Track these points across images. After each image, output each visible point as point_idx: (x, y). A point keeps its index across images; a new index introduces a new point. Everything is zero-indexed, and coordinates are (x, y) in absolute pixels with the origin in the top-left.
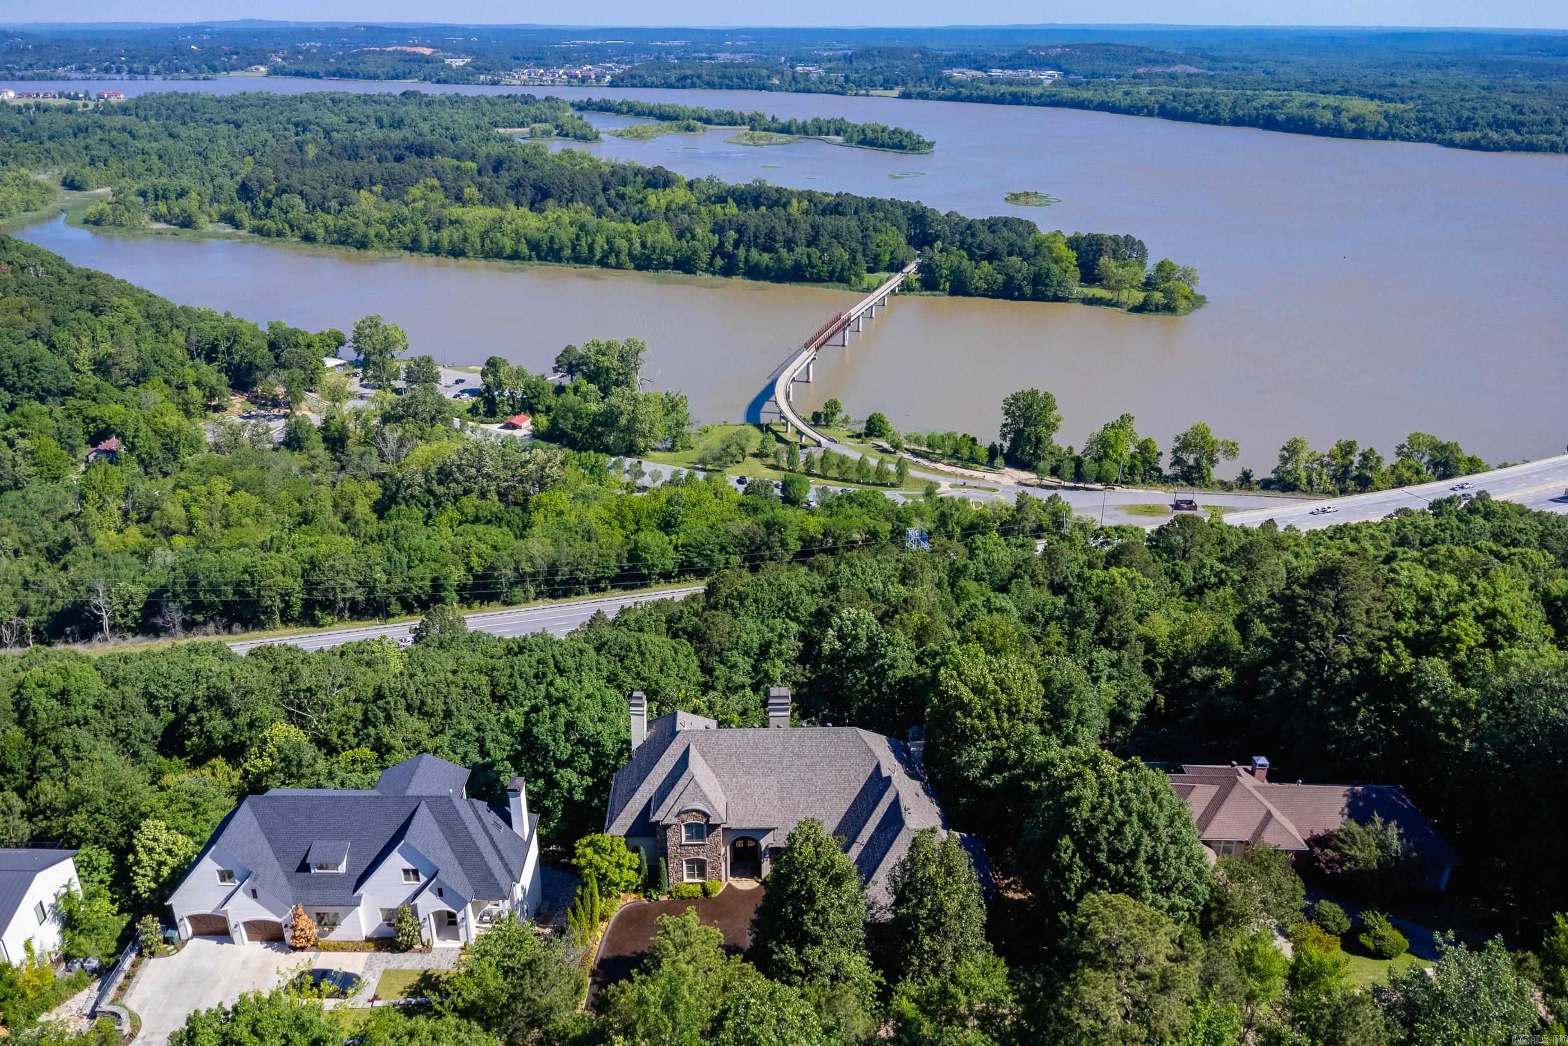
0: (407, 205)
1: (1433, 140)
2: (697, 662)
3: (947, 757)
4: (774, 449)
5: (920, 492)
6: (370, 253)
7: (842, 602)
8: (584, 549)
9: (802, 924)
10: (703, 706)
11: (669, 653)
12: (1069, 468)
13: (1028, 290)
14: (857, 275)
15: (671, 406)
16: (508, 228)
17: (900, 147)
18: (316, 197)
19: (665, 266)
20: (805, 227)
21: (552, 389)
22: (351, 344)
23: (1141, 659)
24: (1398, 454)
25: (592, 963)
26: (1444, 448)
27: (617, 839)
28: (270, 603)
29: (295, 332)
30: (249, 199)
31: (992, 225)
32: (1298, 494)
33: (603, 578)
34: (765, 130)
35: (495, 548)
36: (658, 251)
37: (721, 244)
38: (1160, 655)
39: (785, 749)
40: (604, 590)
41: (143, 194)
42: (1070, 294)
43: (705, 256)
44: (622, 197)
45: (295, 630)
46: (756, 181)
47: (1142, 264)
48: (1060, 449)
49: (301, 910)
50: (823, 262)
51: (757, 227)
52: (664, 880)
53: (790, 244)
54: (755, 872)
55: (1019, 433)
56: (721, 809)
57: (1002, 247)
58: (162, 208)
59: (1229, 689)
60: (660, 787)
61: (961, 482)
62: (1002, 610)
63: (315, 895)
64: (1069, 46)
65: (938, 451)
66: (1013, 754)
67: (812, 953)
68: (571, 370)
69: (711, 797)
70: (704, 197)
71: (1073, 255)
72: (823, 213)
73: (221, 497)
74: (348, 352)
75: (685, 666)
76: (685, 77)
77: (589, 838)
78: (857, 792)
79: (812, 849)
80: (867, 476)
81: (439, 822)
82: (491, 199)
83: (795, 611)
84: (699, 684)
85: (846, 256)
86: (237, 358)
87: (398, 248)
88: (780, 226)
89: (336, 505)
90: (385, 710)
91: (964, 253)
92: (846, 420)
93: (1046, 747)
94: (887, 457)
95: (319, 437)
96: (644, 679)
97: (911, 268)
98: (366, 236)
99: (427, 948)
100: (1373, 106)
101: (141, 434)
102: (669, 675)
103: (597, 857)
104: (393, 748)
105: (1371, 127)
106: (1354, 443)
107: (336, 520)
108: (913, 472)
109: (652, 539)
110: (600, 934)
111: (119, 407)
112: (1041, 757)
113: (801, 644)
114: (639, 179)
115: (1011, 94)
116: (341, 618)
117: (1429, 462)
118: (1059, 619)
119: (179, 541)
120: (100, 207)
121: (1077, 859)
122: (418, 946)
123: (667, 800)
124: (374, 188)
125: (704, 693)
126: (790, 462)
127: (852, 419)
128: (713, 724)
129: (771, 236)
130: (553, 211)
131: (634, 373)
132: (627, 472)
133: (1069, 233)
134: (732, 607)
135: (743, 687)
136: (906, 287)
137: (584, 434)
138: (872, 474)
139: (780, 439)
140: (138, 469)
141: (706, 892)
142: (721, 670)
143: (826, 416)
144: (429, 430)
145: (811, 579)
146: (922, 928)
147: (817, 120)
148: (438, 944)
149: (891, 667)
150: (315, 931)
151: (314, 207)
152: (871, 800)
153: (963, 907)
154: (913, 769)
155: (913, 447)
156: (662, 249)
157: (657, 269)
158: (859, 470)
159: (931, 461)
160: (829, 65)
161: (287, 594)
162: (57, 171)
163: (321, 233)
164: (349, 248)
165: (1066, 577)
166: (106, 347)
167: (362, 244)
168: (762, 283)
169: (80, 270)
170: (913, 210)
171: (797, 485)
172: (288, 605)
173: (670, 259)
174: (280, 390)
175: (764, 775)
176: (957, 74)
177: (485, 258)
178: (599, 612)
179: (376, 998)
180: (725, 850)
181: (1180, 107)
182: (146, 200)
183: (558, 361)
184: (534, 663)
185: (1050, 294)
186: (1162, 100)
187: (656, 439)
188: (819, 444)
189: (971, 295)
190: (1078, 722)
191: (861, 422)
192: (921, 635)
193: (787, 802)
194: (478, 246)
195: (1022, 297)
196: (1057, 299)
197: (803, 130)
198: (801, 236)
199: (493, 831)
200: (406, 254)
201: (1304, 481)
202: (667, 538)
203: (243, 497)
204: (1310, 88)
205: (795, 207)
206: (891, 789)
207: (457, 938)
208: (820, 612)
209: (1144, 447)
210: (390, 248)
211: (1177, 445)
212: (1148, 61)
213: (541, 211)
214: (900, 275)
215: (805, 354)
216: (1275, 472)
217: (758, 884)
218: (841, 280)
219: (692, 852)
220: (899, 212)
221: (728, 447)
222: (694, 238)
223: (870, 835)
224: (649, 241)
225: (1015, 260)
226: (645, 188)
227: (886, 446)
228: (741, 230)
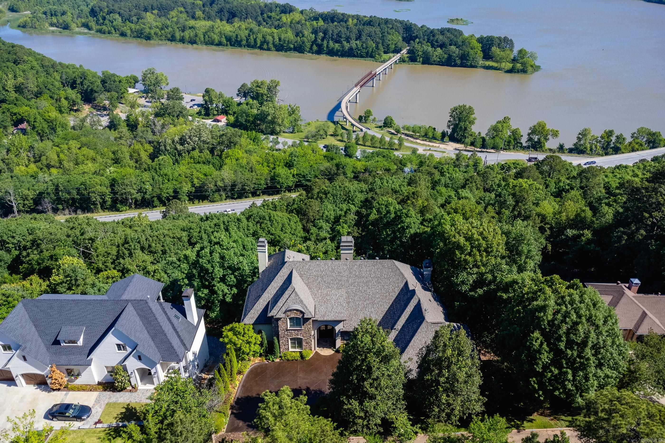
0: (169, 20)
2: (301, 226)
3: (448, 278)
4: (341, 132)
5: (409, 153)
6: (152, 42)
7: (378, 195)
8: (249, 176)
9: (363, 386)
10: (303, 249)
11: (286, 221)
12: (479, 142)
13: (459, 62)
14: (379, 54)
15: (292, 112)
16: (217, 31)
18: (126, 15)
19: (290, 49)
20: (355, 31)
21: (236, 104)
22: (141, 82)
23: (538, 226)
24: (632, 137)
25: (232, 400)
26: (654, 134)
27: (247, 327)
28: (94, 199)
29: (114, 75)
30: (95, 16)
31: (442, 32)
32: (586, 155)
33: (258, 189)
35: (205, 175)
36: (286, 42)
37: (316, 40)
38: (548, 224)
39: (350, 273)
40: (259, 195)
41: (45, 13)
42: (478, 64)
43: (308, 45)
44: (270, 17)
45: (108, 213)
46: (332, 10)
47: (511, 50)
48: (475, 133)
49: (54, 368)
50: (363, 48)
51: (333, 31)
52: (277, 350)
53: (348, 40)
54: (332, 345)
55: (456, 126)
56: (312, 310)
57: (447, 41)
58: (54, 20)
59: (589, 242)
60: (275, 295)
61: (428, 148)
62: (466, 198)
63: (63, 359)
65: (418, 134)
66: (489, 277)
67: (369, 405)
68: (245, 95)
69: (305, 302)
70: (308, 18)
71: (480, 46)
72: (364, 25)
73: (74, 151)
74: (140, 86)
75: (294, 228)
77: (231, 325)
78: (393, 299)
79: (370, 338)
80: (384, 145)
81: (139, 315)
82: (209, 18)
83: (353, 201)
84: (302, 238)
85: (374, 45)
86: (85, 87)
87: (165, 40)
88: (344, 30)
89: (131, 157)
90: (129, 250)
91: (429, 44)
92: (374, 120)
93: (510, 271)
94: (394, 137)
95: (125, 124)
96: (272, 234)
97: (404, 51)
98: (150, 34)
99: (134, 388)
101: (37, 120)
102: (286, 233)
103: (235, 337)
104: (130, 270)
106: (613, 131)
107: (132, 163)
108: (406, 144)
109: (282, 171)
110: (237, 383)
111: (28, 108)
112: (509, 278)
113: (356, 217)
114: (278, 9)
116: (130, 207)
117: (646, 141)
118: (493, 205)
119: (54, 171)
120: (25, 19)
121: (545, 346)
122: (130, 388)
123: (278, 303)
124: (154, 12)
125: (305, 242)
126: (348, 138)
127: (377, 119)
128: (307, 257)
129: (339, 35)
130: (237, 23)
131: (274, 96)
132: (271, 142)
133: (478, 36)
134: (321, 198)
135: (325, 239)
136: (402, 60)
137: (251, 124)
138: (387, 144)
139: (343, 128)
140: (38, 138)
141: (302, 357)
142: (314, 230)
143: (365, 117)
144: (176, 121)
145: (360, 185)
146: (441, 389)
148: (141, 386)
149: (408, 227)
150: (66, 379)
151: (125, 20)
152: (403, 303)
153: (469, 376)
154: (425, 285)
155: (406, 132)
156: (288, 41)
157: (286, 51)
158: (380, 142)
159: (414, 138)
161: (103, 195)
162: (6, 3)
163: (129, 32)
164: (142, 40)
165: (492, 185)
166: (20, 80)
167: (148, 38)
168: (335, 57)
169: (8, 43)
170: (406, 24)
171: (352, 148)
172: (104, 202)
173: (292, 46)
174: (107, 103)
175: (338, 288)
177: (206, 44)
178: (253, 203)
179: (99, 422)
180: (314, 333)
182: (47, 16)
183: (239, 91)
184: (213, 226)
185: (469, 64)
187: (285, 126)
188: (362, 130)
189: (432, 64)
190: (527, 258)
191: (381, 121)
192: (422, 211)
193: (351, 304)
194: (202, 39)
195: (455, 65)
196: (472, 66)
198: (353, 36)
199: (174, 320)
200: (169, 43)
201: (589, 149)
202: (289, 171)
203: (85, 150)
205: (350, 22)
206: (415, 297)
207: (153, 383)
208: (366, 200)
209: (514, 132)
210: (161, 40)
211: (530, 131)
213: (232, 23)
214: (399, 55)
215: (355, 89)
216: (575, 145)
217: (334, 352)
218: (372, 56)
219: (294, 333)
220: (399, 25)
221: (319, 131)
222: (303, 36)
223: (402, 325)
224: (283, 37)
225: (453, 48)
226: (280, 14)
227: (393, 131)
228: (325, 32)
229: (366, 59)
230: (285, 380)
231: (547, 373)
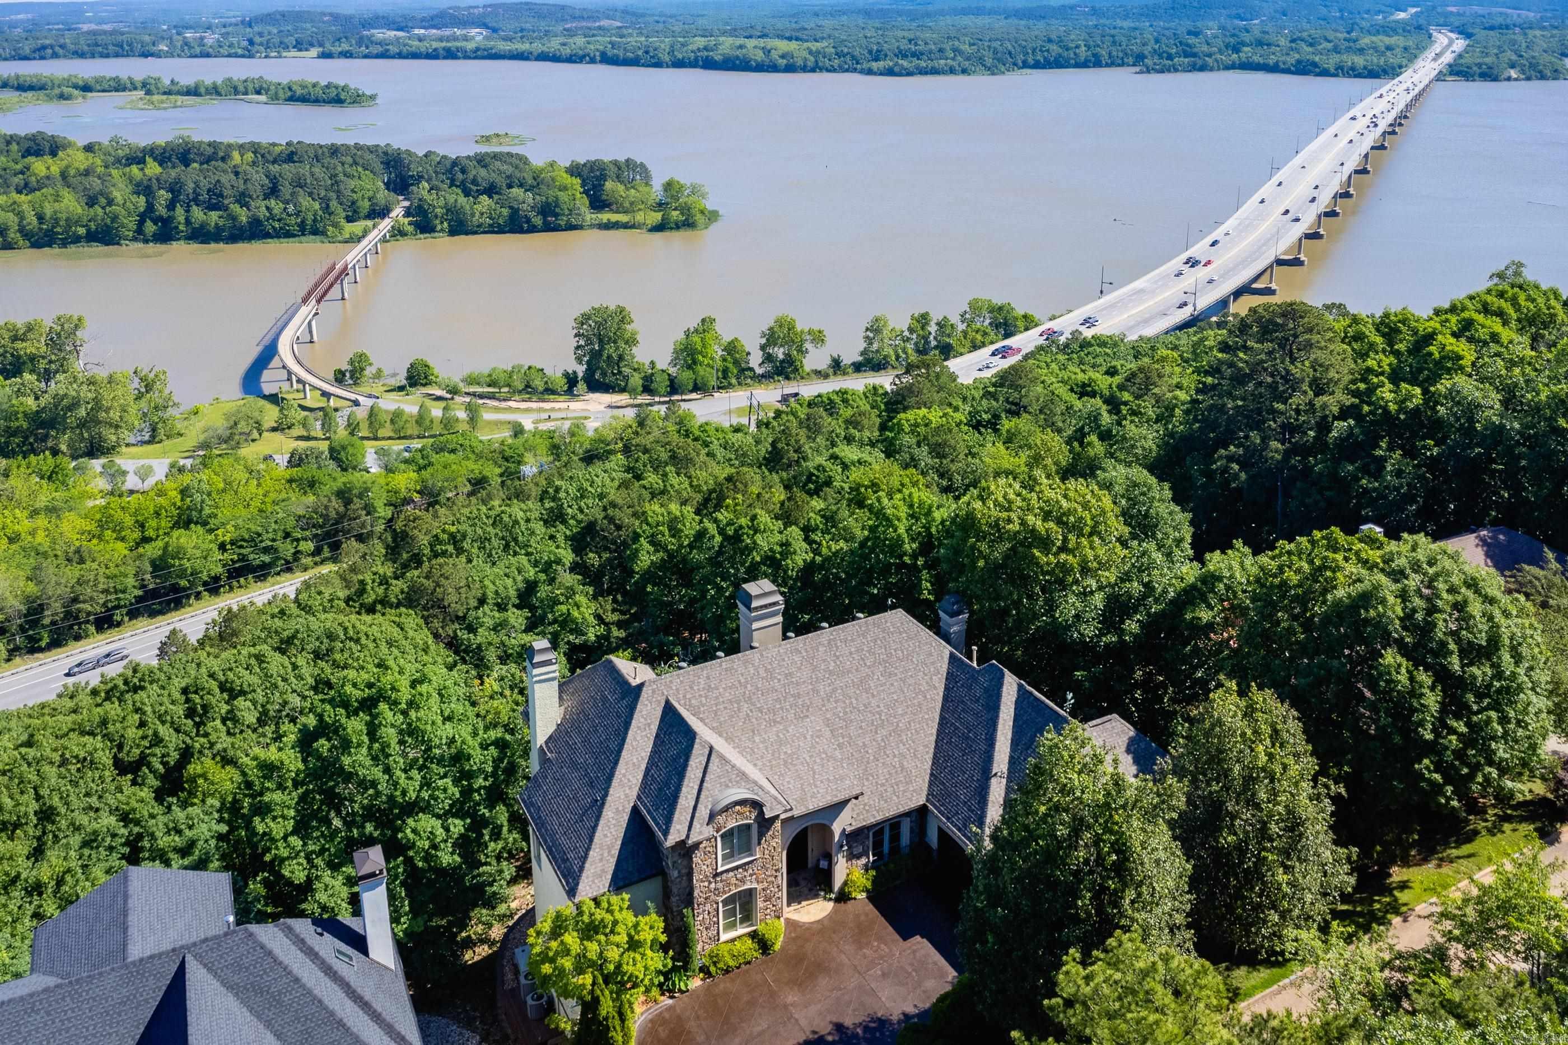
1: (855, 70)
4: (297, 419)
5: (500, 434)
7: (621, 508)
8: (80, 573)
12: (662, 381)
13: (538, 221)
14: (336, 225)
15: (145, 387)
17: (338, 101)
19: (77, 240)
20: (258, 178)
24: (964, 321)
26: (1000, 309)
31: (481, 160)
33: (116, 607)
34: (165, 93)
36: (62, 223)
37: (150, 207)
42: (583, 221)
43: (130, 223)
46: (179, 138)
47: (648, 185)
48: (643, 365)
50: (289, 215)
51: (197, 184)
52: (693, 949)
53: (243, 199)
55: (595, 356)
57: (501, 182)
61: (545, 416)
64: (490, 6)
65: (506, 389)
70: (111, 159)
71: (577, 181)
72: (274, 162)
76: (44, 48)
85: (317, 206)
88: (227, 179)
91: (457, 190)
92: (378, 375)
94: (449, 405)
97: (398, 212)
100: (793, 46)
105: (800, 62)
106: (927, 313)
108: (486, 416)
109: (188, 539)
114: (14, 147)
115: (444, 49)
117: (991, 324)
123: (679, 801)
126: (326, 429)
127: (386, 372)
129: (216, 191)
131: (72, 358)
132: (101, 474)
133: (565, 163)
136: (397, 233)
138: (439, 425)
139: (300, 407)
141: (764, 945)
143: (352, 372)
147: (230, 80)
155: (472, 389)
156: (68, 220)
157: (64, 244)
158: (420, 424)
159: (500, 400)
160: (223, 30)
168: (213, 246)
171: (350, 450)
173: (81, 231)
175: (800, 718)
176: (380, 34)
180: (780, 862)
181: (621, 54)
185: (563, 223)
186: (601, 48)
187: (129, 429)
188: (356, 403)
189: (475, 233)
191: (398, 374)
195: (533, 229)
196: (571, 227)
197: (215, 91)
198: (256, 190)
204: (733, 33)
205: (237, 158)
206: (1007, 679)
208: (590, 529)
209: (731, 348)
211: (764, 341)
212: (574, 18)
214: (387, 221)
215: (304, 310)
216: (862, 354)
217: (831, 904)
218: (315, 232)
219: (734, 881)
220: (368, 156)
221: (236, 424)
222: (110, 202)
223: (1007, 759)
224: (48, 211)
225: (516, 192)
226: (23, 157)
227: (439, 392)
228: (175, 189)
229: (303, 238)
230: (758, 1029)
231: (1445, 738)
